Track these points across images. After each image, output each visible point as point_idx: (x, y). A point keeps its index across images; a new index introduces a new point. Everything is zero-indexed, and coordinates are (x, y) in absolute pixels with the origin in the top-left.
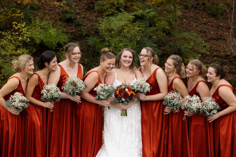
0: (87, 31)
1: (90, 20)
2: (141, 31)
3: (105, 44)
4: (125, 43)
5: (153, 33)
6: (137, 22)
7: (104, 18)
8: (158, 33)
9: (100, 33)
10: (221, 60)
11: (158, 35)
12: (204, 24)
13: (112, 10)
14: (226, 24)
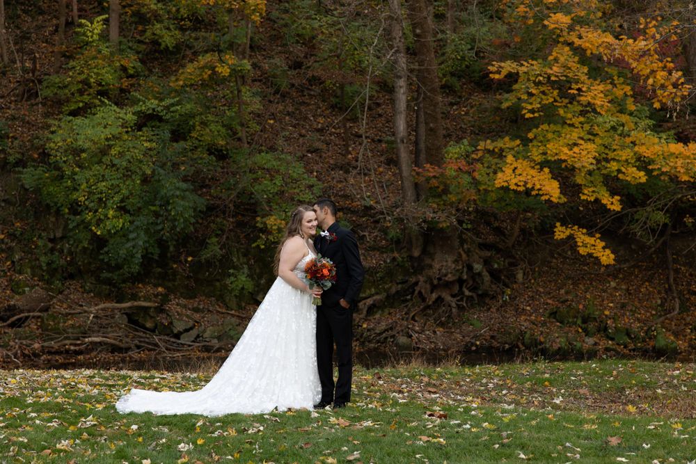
0: (21, 151)
1: (28, 122)
2: (155, 152)
3: (65, 185)
4: (113, 182)
5: (185, 156)
6: (144, 129)
7: (63, 120)
8: (195, 156)
9: (52, 157)
10: (354, 219)
11: (195, 159)
12: (318, 130)
13: (86, 98)
14: (374, 130)
